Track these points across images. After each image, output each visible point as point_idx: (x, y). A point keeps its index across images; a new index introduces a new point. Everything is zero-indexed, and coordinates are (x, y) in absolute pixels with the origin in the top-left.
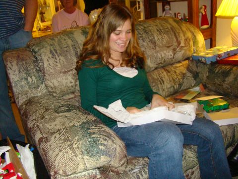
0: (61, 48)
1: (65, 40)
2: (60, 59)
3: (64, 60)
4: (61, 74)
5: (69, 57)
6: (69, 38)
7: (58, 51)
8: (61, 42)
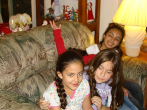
0: (4, 54)
1: (5, 48)
2: (5, 64)
3: (8, 64)
4: (6, 75)
5: (11, 61)
6: (8, 46)
7: (3, 58)
8: (3, 50)
